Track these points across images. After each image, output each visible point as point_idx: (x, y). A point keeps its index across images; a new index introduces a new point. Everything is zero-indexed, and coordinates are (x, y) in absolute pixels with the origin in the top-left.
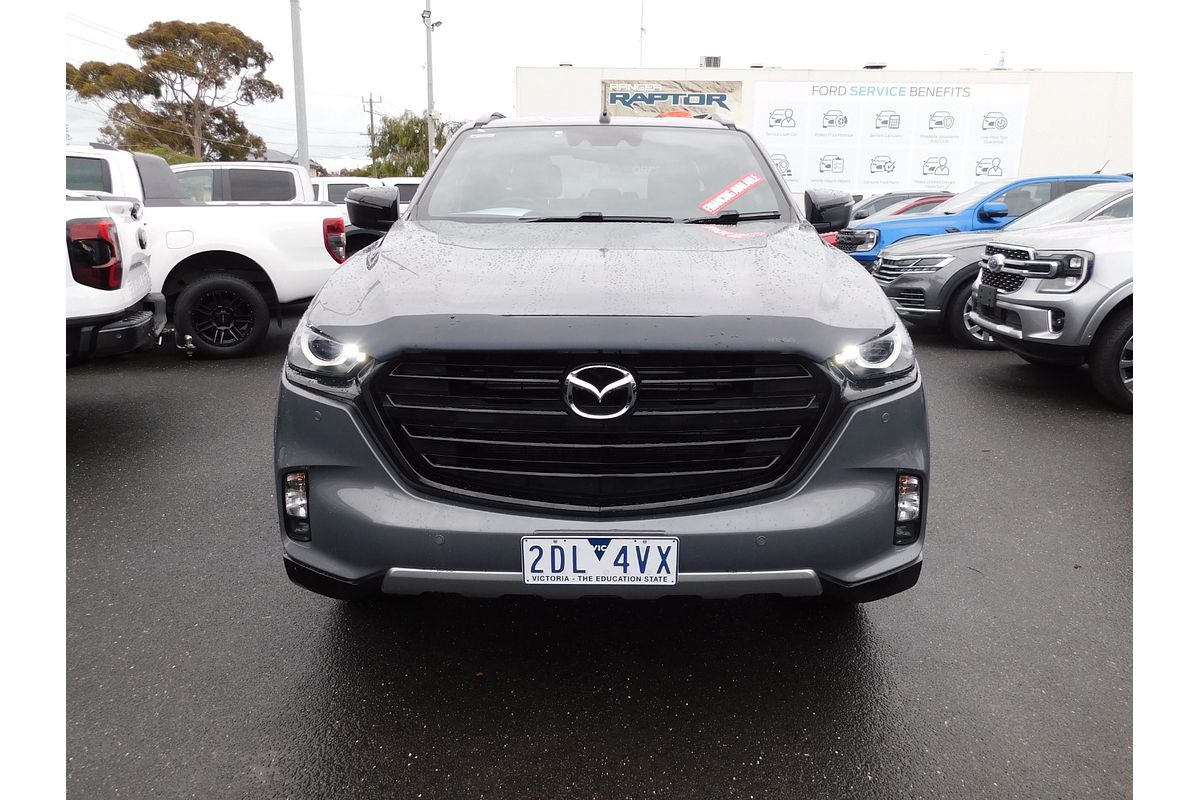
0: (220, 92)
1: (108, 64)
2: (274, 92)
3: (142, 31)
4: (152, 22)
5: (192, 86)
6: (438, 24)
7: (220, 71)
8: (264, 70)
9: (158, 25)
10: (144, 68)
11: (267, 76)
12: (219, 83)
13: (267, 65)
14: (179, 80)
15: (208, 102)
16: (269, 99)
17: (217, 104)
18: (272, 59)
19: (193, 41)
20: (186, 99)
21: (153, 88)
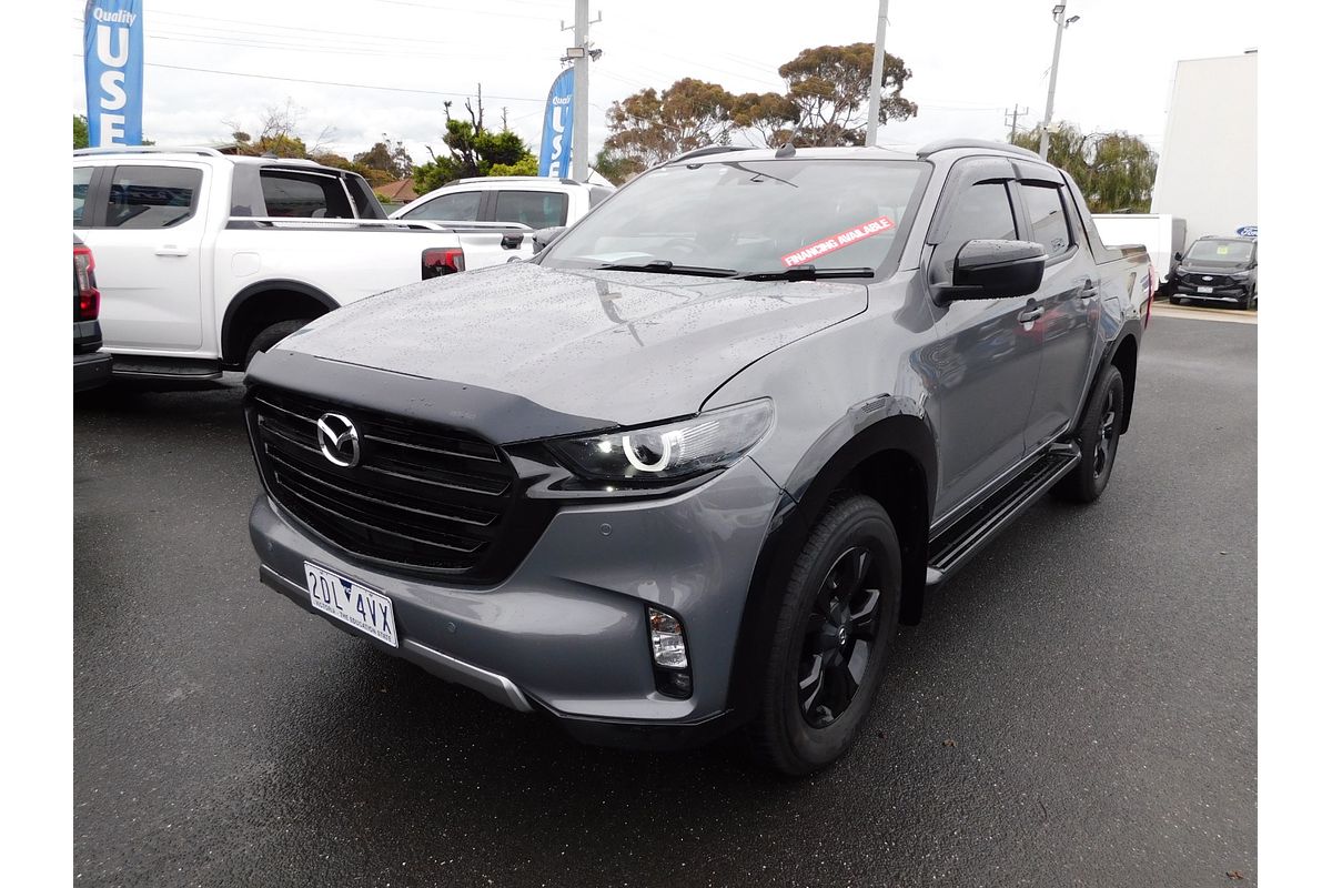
0: (854, 114)
1: (760, 94)
2: (909, 111)
3: (792, 60)
4: (802, 50)
5: (828, 109)
6: (1076, 18)
7: (859, 92)
8: (901, 88)
9: (807, 52)
10: (788, 95)
11: (903, 94)
12: (854, 105)
13: (905, 82)
14: (817, 105)
15: (842, 124)
16: (903, 118)
17: (849, 126)
18: (910, 76)
19: (837, 64)
20: (821, 123)
21: (792, 113)
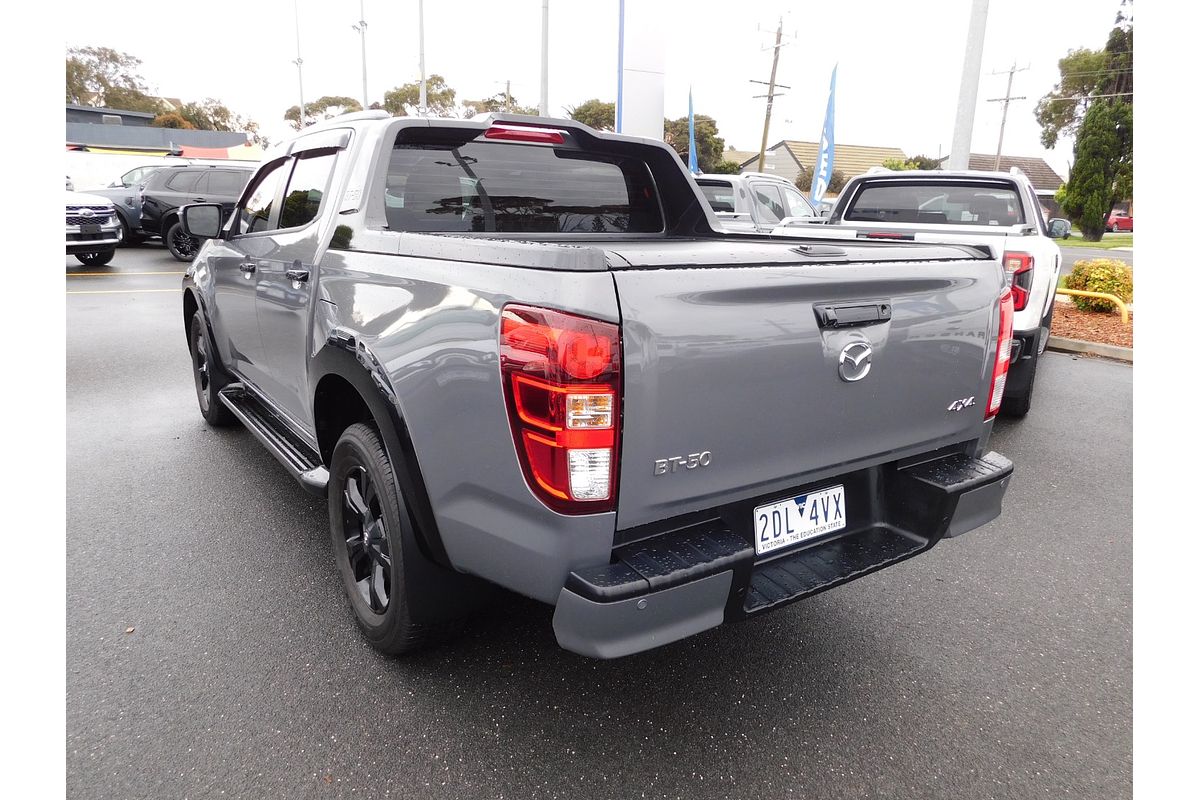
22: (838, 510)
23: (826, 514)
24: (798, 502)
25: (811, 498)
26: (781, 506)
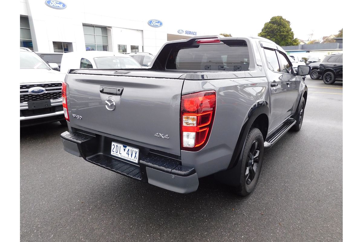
22: (135, 156)
23: (132, 155)
24: (124, 146)
25: (128, 148)
26: (119, 145)
